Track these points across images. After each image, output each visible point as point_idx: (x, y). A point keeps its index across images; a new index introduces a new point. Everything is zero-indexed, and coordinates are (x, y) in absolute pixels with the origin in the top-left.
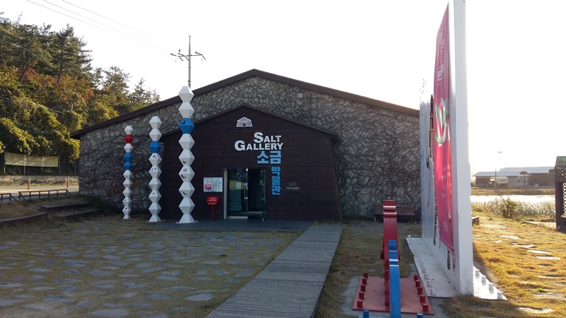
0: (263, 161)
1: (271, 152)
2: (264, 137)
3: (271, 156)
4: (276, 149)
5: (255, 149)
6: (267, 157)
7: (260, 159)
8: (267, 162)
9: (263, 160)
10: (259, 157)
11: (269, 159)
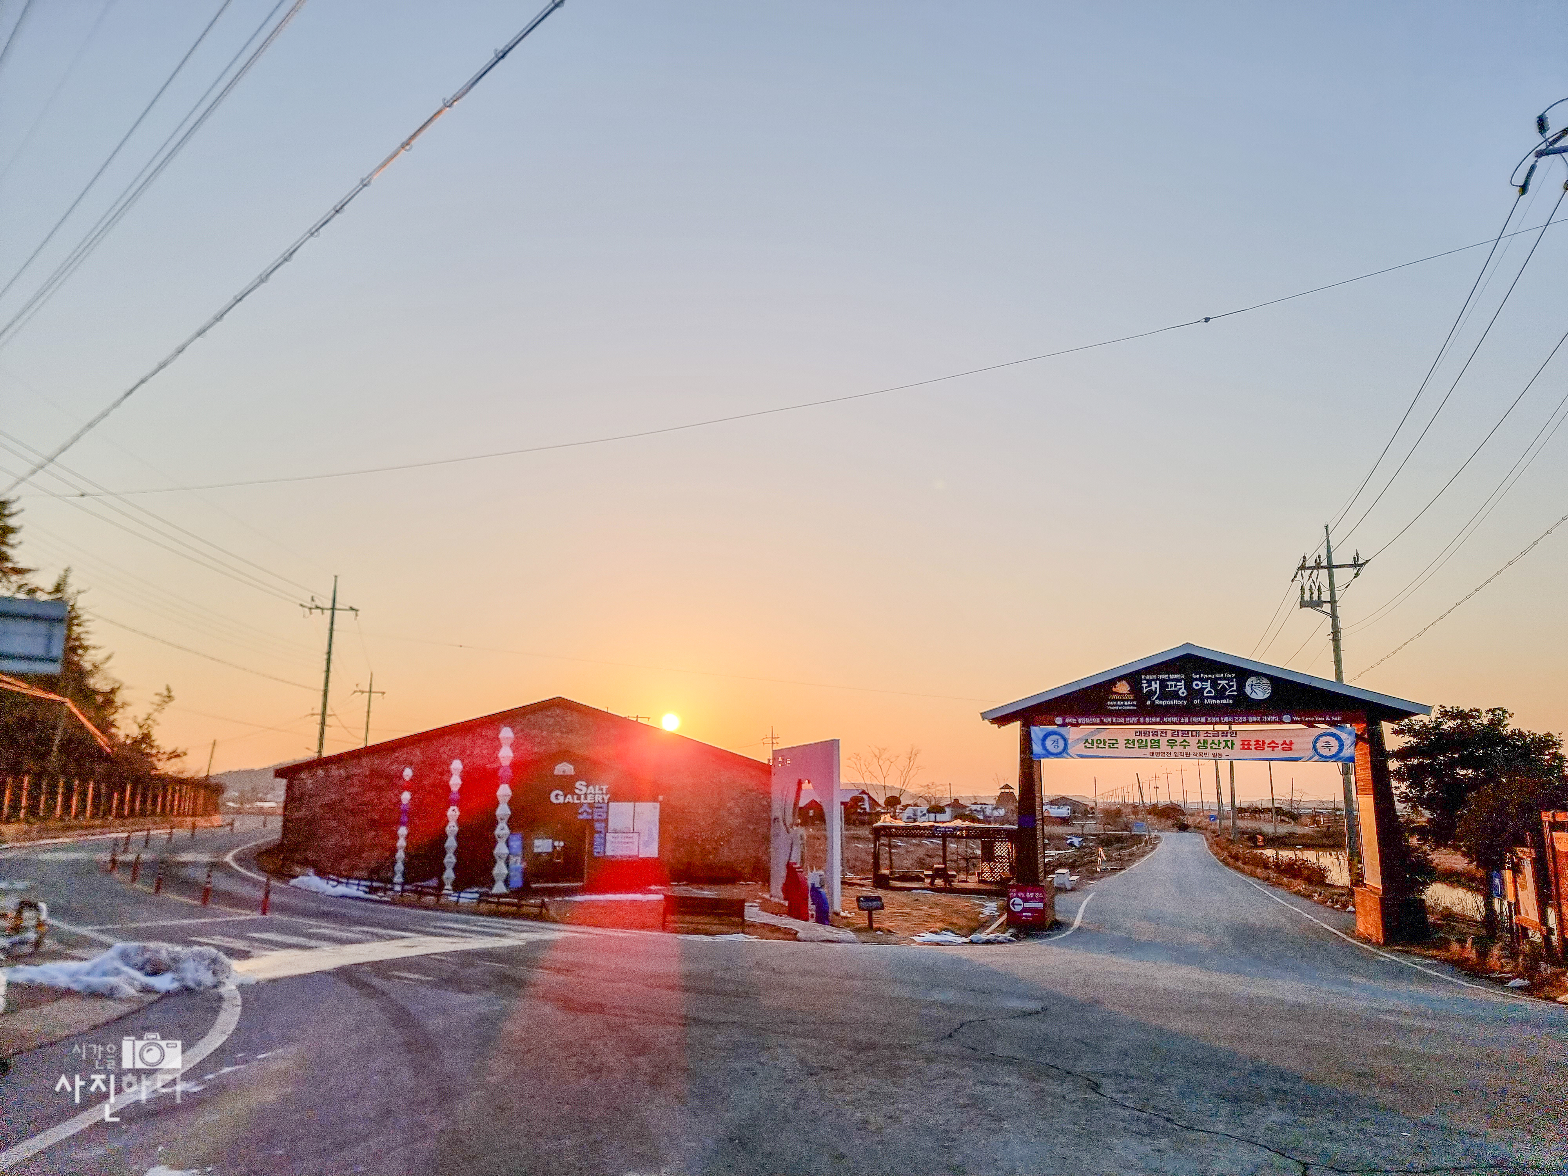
0: (585, 816)
1: (596, 805)
2: (587, 786)
3: (595, 810)
4: (601, 801)
5: (576, 801)
6: (590, 811)
7: (582, 813)
8: (590, 817)
9: (585, 814)
10: (580, 811)
11: (592, 814)
